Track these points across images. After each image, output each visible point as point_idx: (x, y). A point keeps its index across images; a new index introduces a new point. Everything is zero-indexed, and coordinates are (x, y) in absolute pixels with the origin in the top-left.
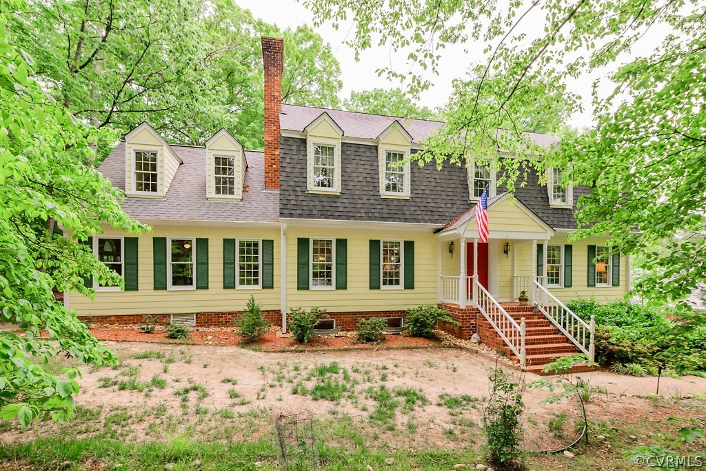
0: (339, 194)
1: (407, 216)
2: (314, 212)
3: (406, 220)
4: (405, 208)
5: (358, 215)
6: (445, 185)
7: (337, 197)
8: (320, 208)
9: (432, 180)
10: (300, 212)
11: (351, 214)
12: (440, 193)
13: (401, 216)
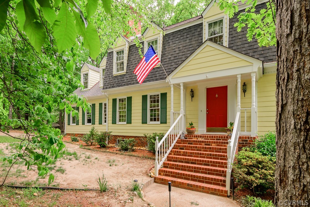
0: (125, 73)
1: (157, 78)
2: (115, 85)
3: (157, 80)
4: (157, 73)
5: (133, 82)
6: (185, 50)
7: (124, 75)
8: (117, 83)
9: (177, 50)
10: (109, 86)
11: (129, 83)
12: (181, 57)
13: (154, 78)
